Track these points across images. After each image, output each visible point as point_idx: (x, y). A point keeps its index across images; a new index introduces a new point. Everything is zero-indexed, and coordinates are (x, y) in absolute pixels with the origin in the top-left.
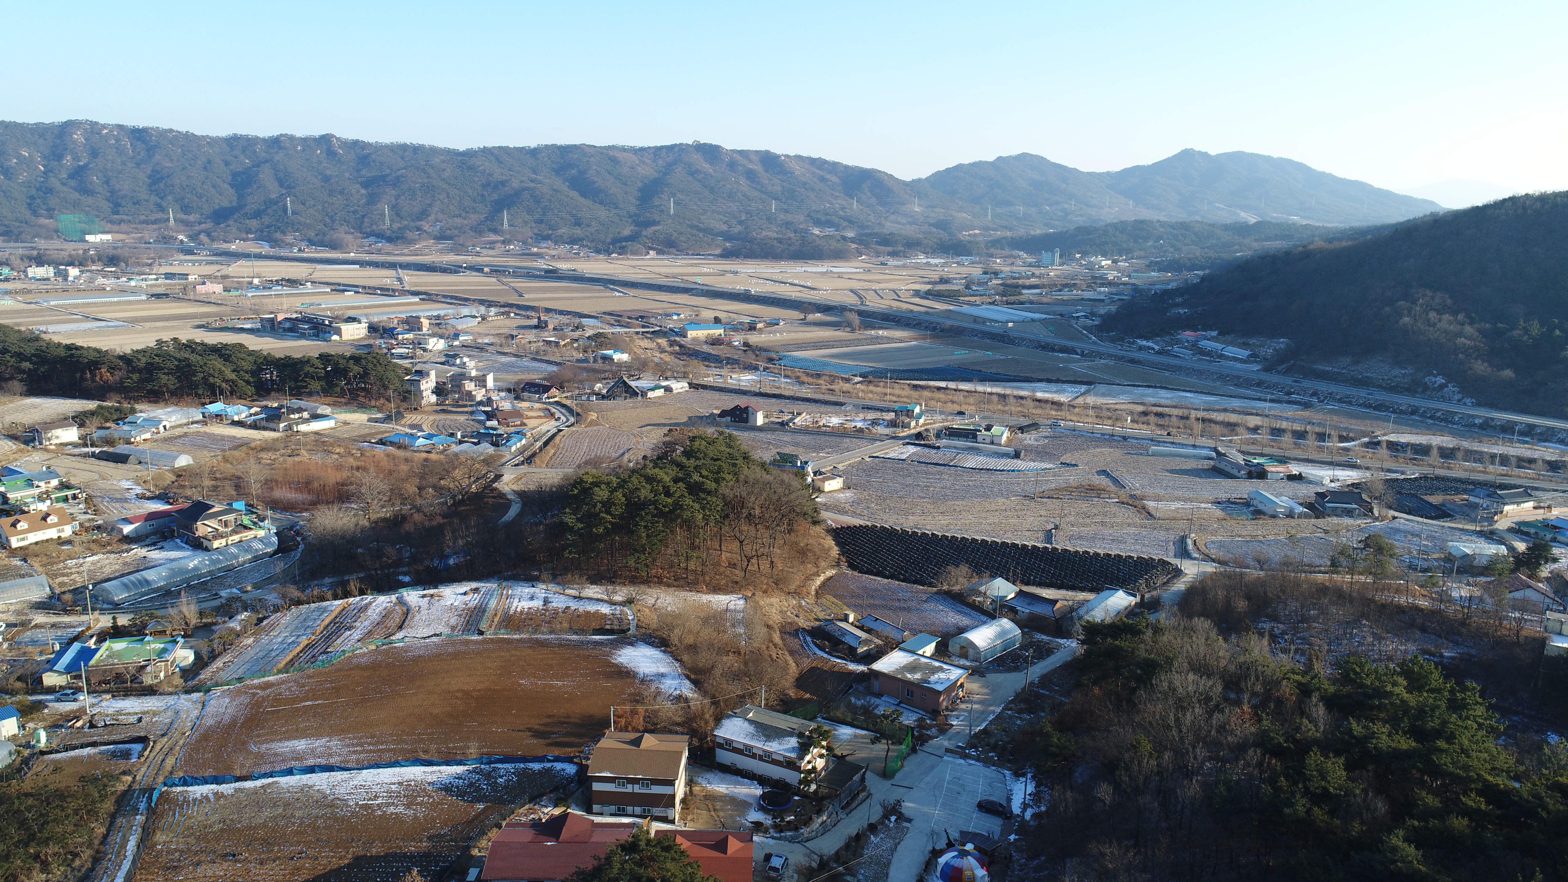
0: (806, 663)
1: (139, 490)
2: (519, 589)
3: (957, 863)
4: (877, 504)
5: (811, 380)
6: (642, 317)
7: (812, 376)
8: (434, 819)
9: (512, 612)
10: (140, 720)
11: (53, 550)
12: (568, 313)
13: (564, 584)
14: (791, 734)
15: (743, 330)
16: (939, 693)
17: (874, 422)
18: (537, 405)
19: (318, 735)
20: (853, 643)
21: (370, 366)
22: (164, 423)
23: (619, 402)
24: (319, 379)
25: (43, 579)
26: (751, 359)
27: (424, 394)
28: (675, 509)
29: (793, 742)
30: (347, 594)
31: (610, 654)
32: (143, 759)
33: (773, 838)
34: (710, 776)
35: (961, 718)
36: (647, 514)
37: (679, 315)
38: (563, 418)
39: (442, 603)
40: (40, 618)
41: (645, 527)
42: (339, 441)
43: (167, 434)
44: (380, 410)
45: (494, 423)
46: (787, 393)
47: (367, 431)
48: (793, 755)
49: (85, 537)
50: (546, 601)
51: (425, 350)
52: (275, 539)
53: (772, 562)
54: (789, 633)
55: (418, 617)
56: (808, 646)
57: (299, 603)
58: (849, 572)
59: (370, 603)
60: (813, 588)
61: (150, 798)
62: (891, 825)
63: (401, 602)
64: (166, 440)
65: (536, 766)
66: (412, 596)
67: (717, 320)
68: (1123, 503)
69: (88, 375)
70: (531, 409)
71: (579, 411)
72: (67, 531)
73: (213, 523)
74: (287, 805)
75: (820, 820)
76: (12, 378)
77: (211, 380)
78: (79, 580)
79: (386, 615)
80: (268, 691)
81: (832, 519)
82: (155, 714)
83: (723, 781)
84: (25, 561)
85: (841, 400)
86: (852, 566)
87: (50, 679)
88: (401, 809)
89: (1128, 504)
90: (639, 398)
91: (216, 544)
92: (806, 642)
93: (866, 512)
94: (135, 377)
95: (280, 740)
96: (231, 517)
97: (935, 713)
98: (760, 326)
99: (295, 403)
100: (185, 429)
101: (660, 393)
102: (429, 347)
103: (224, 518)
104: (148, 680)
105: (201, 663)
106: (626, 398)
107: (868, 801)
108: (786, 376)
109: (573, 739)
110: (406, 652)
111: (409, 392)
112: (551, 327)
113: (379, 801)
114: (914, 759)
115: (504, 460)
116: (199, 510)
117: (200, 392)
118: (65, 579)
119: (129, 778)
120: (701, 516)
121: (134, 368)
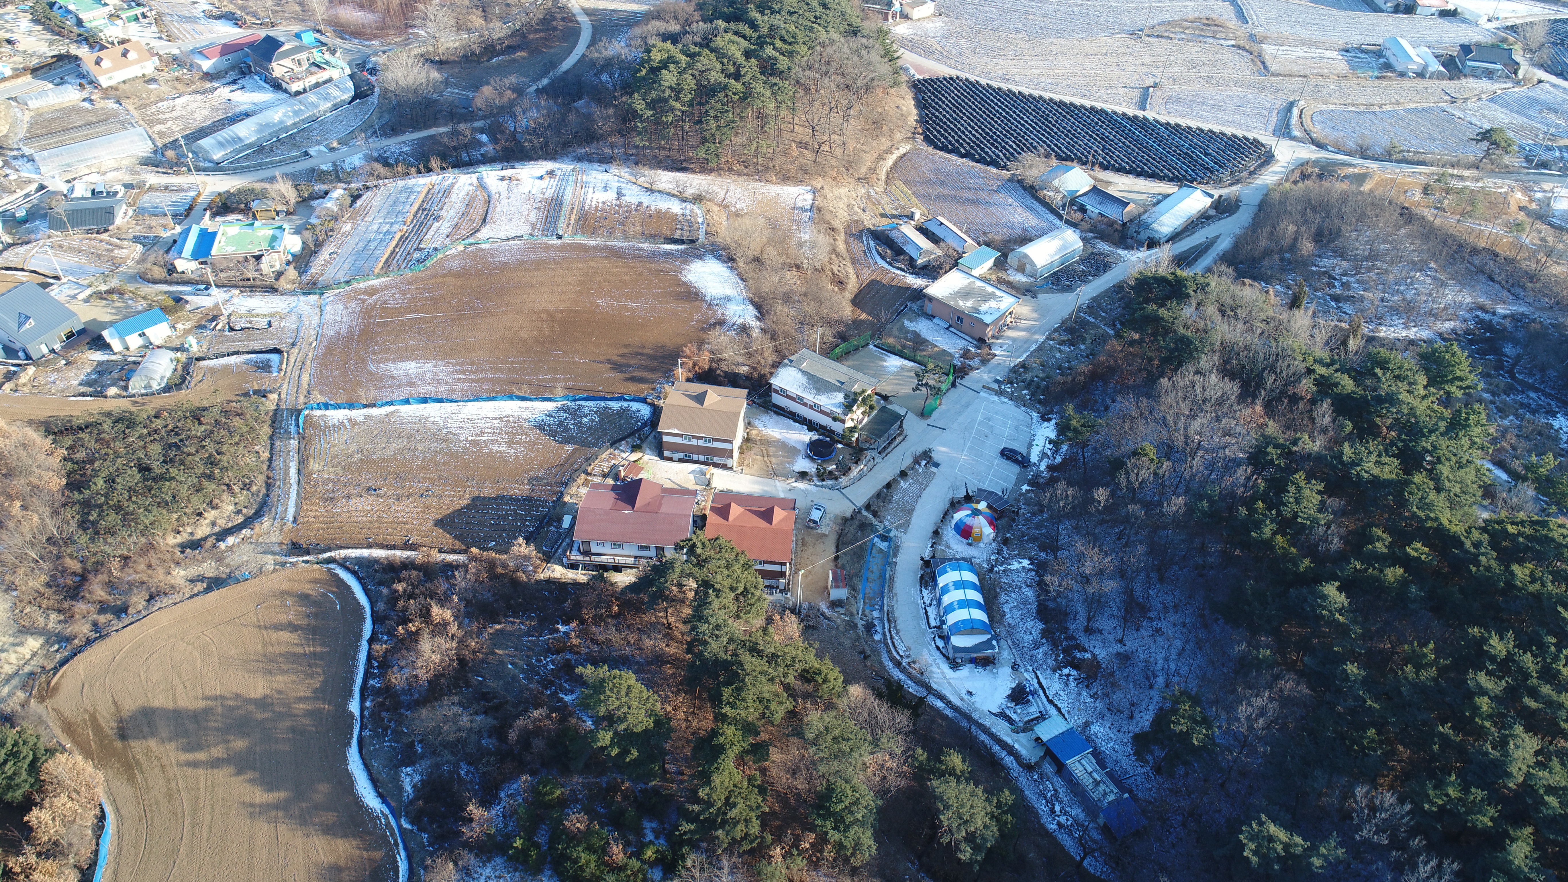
0: (867, 275)
1: (204, 5)
2: (593, 174)
3: (969, 521)
4: (967, 41)
8: (532, 460)
9: (587, 207)
10: (270, 324)
11: (142, 90)
14: (838, 389)
16: (988, 325)
19: (425, 358)
20: (914, 252)
28: (745, 97)
29: (840, 397)
30: (429, 170)
31: (679, 270)
32: (282, 373)
33: (816, 485)
34: (766, 419)
35: (1005, 347)
36: (716, 101)
39: (521, 189)
40: (152, 178)
41: (715, 117)
48: (839, 410)
49: (167, 74)
50: (619, 193)
52: (350, 81)
54: (854, 235)
55: (499, 208)
56: (871, 253)
58: (924, 148)
59: (452, 185)
60: (884, 170)
61: (297, 421)
62: (921, 470)
63: (481, 185)
65: (615, 405)
66: (491, 175)
68: (1239, 47)
72: (149, 67)
73: (287, 62)
74: (409, 436)
75: (857, 469)
78: (175, 129)
79: (470, 203)
80: (375, 297)
81: (915, 65)
82: (281, 317)
83: (777, 425)
84: (119, 102)
86: (928, 140)
88: (503, 447)
89: (1244, 49)
91: (294, 87)
92: (869, 248)
95: (393, 360)
96: (303, 55)
97: (981, 341)
103: (297, 57)
105: (308, 251)
107: (903, 445)
109: (646, 374)
110: (492, 256)
113: (485, 437)
114: (951, 394)
116: (269, 45)
118: (162, 128)
119: (276, 396)
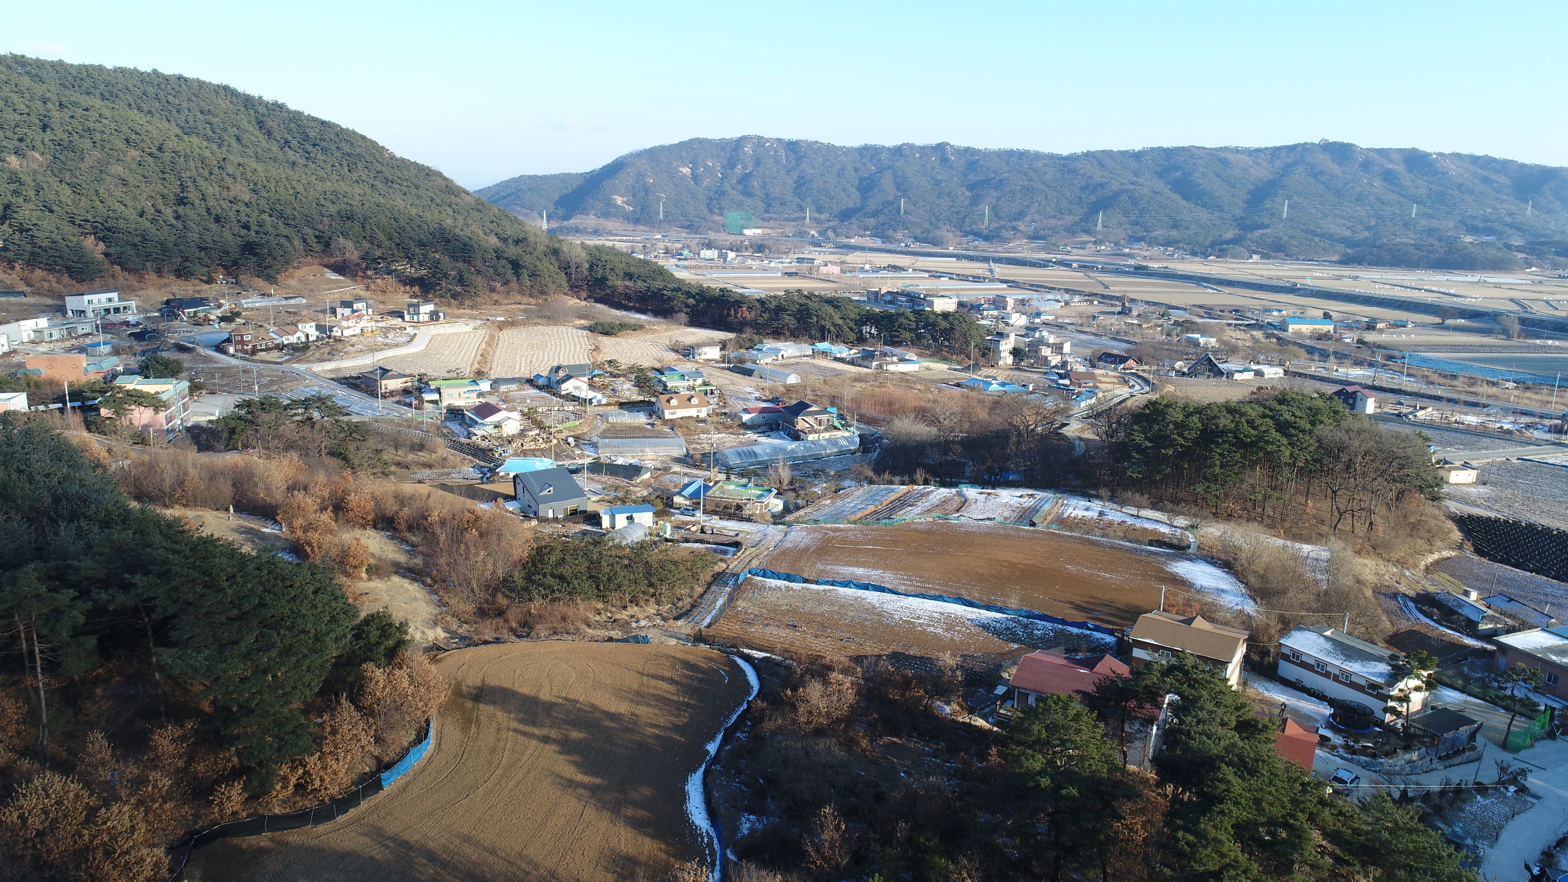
0: (1404, 625)
1: (757, 394)
2: (1075, 501)
4: (1523, 504)
5: (1442, 380)
6: (1236, 311)
7: (1445, 377)
8: (969, 645)
9: (1065, 516)
10: (737, 535)
11: (692, 424)
12: (1155, 304)
13: (1123, 503)
14: (1380, 659)
15: (1358, 329)
17: (1528, 426)
18: (1111, 373)
19: (874, 567)
20: (1474, 617)
21: (956, 322)
22: (782, 352)
23: (1201, 379)
24: (910, 330)
25: (682, 441)
26: (1366, 355)
27: (1002, 355)
28: (1258, 441)
29: (1384, 668)
30: (913, 482)
31: (1165, 564)
32: (735, 557)
33: (1342, 758)
34: (1270, 685)
36: (1224, 442)
37: (1280, 311)
38: (1137, 387)
39: (998, 500)
40: (676, 468)
41: (1221, 455)
42: (921, 380)
43: (784, 362)
44: (959, 363)
45: (1067, 382)
46: (1408, 389)
47: (946, 376)
48: (1380, 680)
49: (715, 419)
50: (1101, 514)
51: (1007, 324)
52: (857, 440)
53: (1371, 524)
54: (1386, 595)
55: (974, 506)
56: (1410, 611)
57: (871, 482)
58: (1476, 558)
59: (932, 491)
60: (1423, 563)
61: (737, 580)
62: (1508, 794)
63: (960, 494)
64: (782, 365)
65: (1075, 630)
66: (971, 492)
67: (1327, 316)
69: (733, 312)
70: (1107, 376)
71: (1156, 382)
72: (703, 414)
73: (810, 420)
74: (842, 606)
75: (1407, 757)
76: (680, 311)
77: (823, 323)
78: (708, 449)
79: (945, 501)
80: (837, 534)
81: (1454, 507)
82: (748, 533)
83: (1283, 693)
84: (672, 429)
85: (1484, 401)
86: (1479, 552)
87: (677, 499)
88: (940, 631)
90: (1224, 378)
91: (811, 437)
92: (1406, 606)
93: (1505, 510)
94: (766, 316)
95: (843, 566)
96: (824, 417)
98: (1380, 326)
99: (887, 348)
100: (798, 360)
101: (1249, 376)
102: (1011, 322)
103: (819, 417)
104: (746, 512)
105: (787, 510)
106: (1209, 377)
107: (1476, 764)
108: (1409, 375)
109: (1116, 620)
110: (960, 527)
111: (989, 349)
112: (1135, 313)
113: (921, 621)
114: (1549, 743)
115: (1072, 413)
116: (801, 408)
117: (813, 332)
118: (698, 446)
119: (725, 566)
120: (1288, 453)
121: (766, 309)
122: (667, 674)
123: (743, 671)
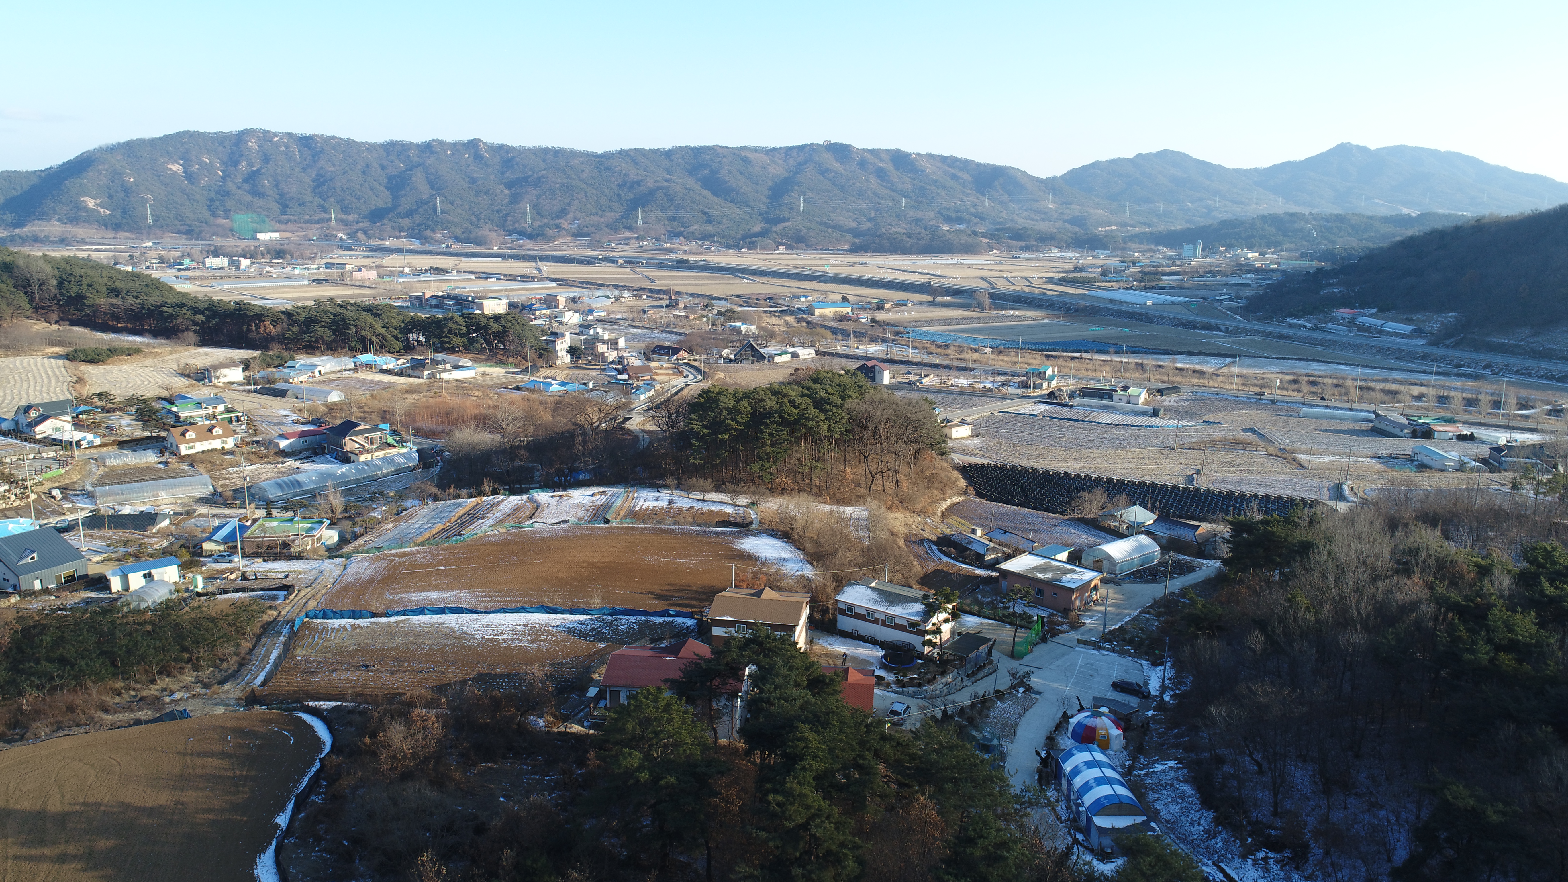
0: (931, 566)
1: (294, 417)
2: (645, 493)
3: (1091, 722)
4: (1006, 450)
5: (939, 350)
6: (770, 299)
7: (940, 347)
8: (557, 652)
9: (637, 509)
10: (287, 576)
11: (216, 457)
12: (698, 296)
13: (689, 489)
14: (915, 600)
15: (870, 309)
16: (1072, 590)
17: (1004, 384)
18: (665, 365)
19: (449, 588)
20: (981, 551)
21: (509, 324)
22: (319, 368)
23: (747, 365)
24: (461, 335)
25: (206, 478)
26: (878, 332)
27: (559, 354)
28: (800, 419)
29: (919, 607)
30: (481, 493)
31: (733, 542)
32: (288, 601)
33: (895, 692)
34: (831, 639)
35: (1095, 618)
36: (772, 422)
37: (806, 297)
38: (691, 377)
39: (571, 501)
40: (202, 510)
41: (771, 434)
42: (478, 386)
43: (322, 378)
44: (516, 366)
45: (625, 376)
46: (914, 360)
47: (504, 380)
48: (917, 618)
49: (245, 449)
50: (670, 502)
51: (561, 323)
52: (416, 455)
53: (897, 481)
54: (914, 542)
55: (547, 510)
56: (933, 553)
57: (436, 499)
58: (978, 500)
59: (502, 501)
60: (939, 510)
61: (292, 627)
62: (1019, 695)
63: (531, 500)
64: (320, 382)
65: (657, 620)
66: (542, 497)
67: (845, 299)
68: (1271, 455)
69: (254, 327)
70: (662, 367)
71: (707, 370)
72: (230, 444)
73: (360, 439)
74: (417, 635)
75: (944, 680)
76: (187, 329)
77: (363, 333)
78: (239, 483)
79: (517, 509)
80: (404, 559)
81: (958, 458)
82: (300, 573)
83: (844, 644)
84: (192, 465)
85: (970, 365)
86: (979, 495)
87: (207, 546)
88: (526, 643)
89: (1277, 456)
90: (766, 362)
91: (362, 458)
92: (931, 549)
93: (994, 456)
94: (295, 329)
95: (414, 592)
96: (376, 435)
97: (1066, 611)
98: (887, 306)
99: (439, 356)
100: (338, 375)
101: (786, 358)
102: (565, 320)
103: (370, 435)
104: (295, 549)
105: (344, 540)
106: (753, 362)
107: (994, 675)
108: (913, 348)
109: (694, 603)
110: (535, 534)
111: (545, 350)
112: (681, 305)
113: (505, 637)
114: (1043, 646)
115: (633, 406)
116: (348, 427)
117: (353, 344)
118: (227, 482)
119: (275, 613)
120: (826, 427)
121: (295, 322)
122: (216, 748)
123: (311, 728)
